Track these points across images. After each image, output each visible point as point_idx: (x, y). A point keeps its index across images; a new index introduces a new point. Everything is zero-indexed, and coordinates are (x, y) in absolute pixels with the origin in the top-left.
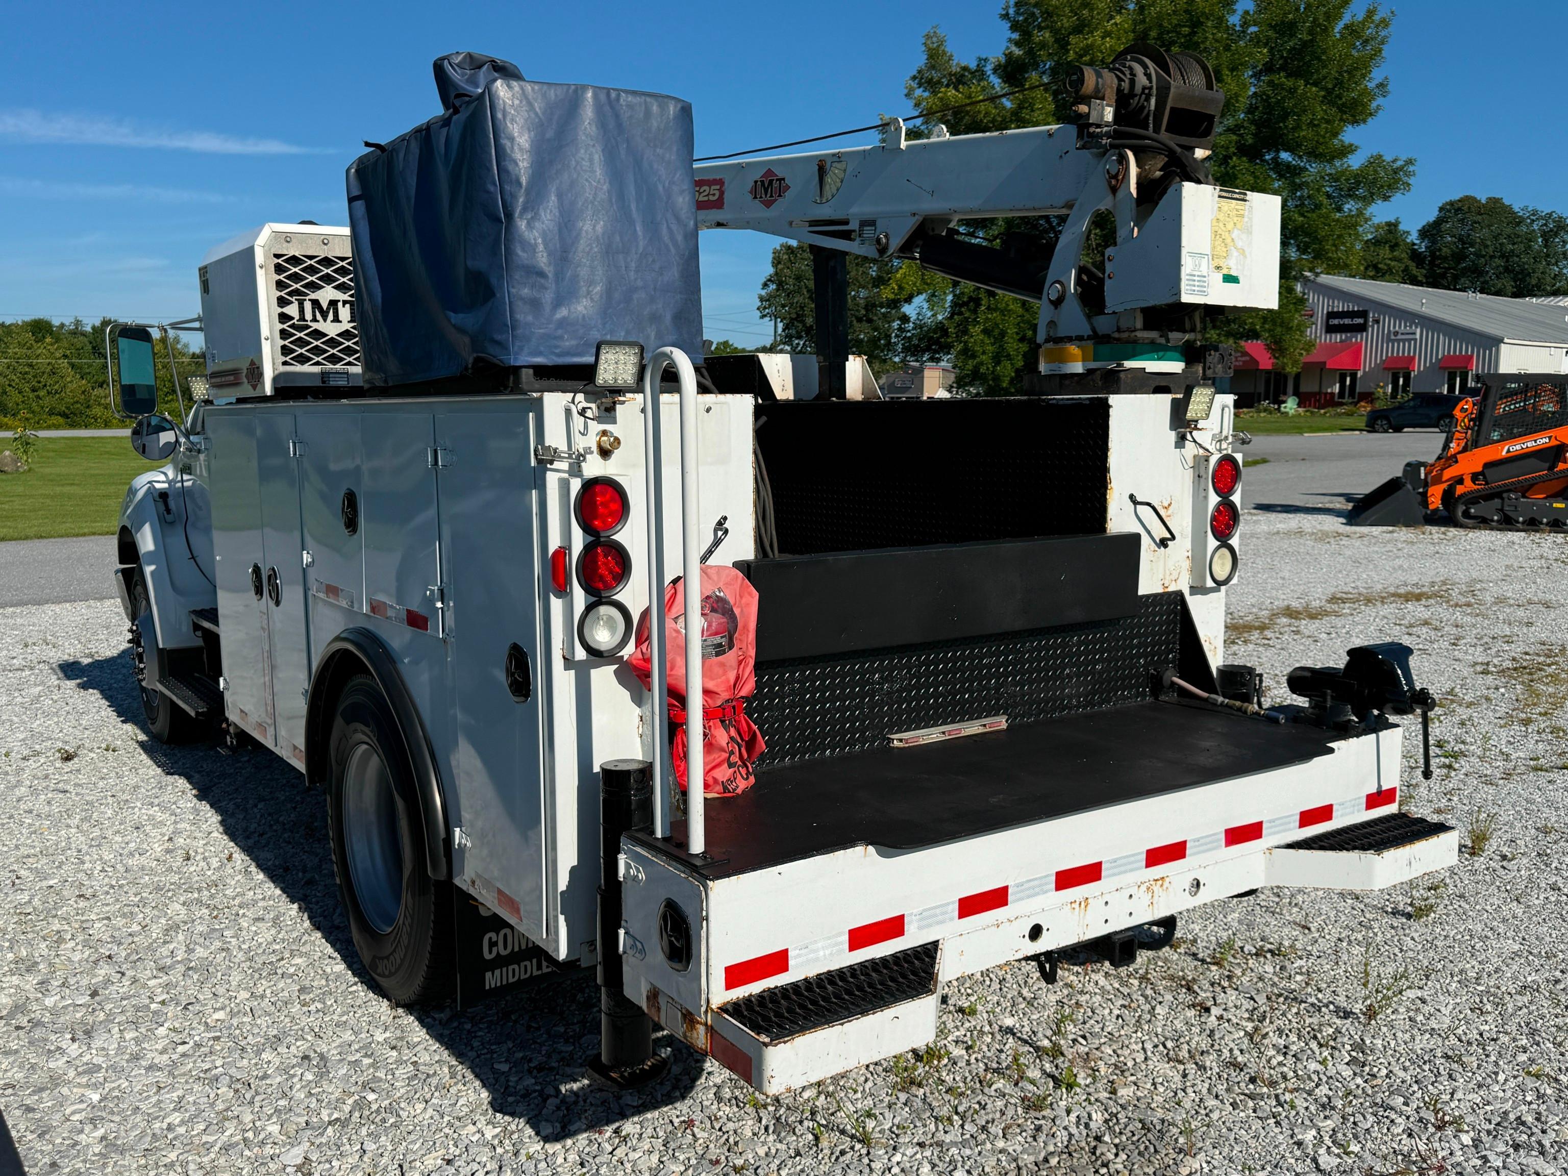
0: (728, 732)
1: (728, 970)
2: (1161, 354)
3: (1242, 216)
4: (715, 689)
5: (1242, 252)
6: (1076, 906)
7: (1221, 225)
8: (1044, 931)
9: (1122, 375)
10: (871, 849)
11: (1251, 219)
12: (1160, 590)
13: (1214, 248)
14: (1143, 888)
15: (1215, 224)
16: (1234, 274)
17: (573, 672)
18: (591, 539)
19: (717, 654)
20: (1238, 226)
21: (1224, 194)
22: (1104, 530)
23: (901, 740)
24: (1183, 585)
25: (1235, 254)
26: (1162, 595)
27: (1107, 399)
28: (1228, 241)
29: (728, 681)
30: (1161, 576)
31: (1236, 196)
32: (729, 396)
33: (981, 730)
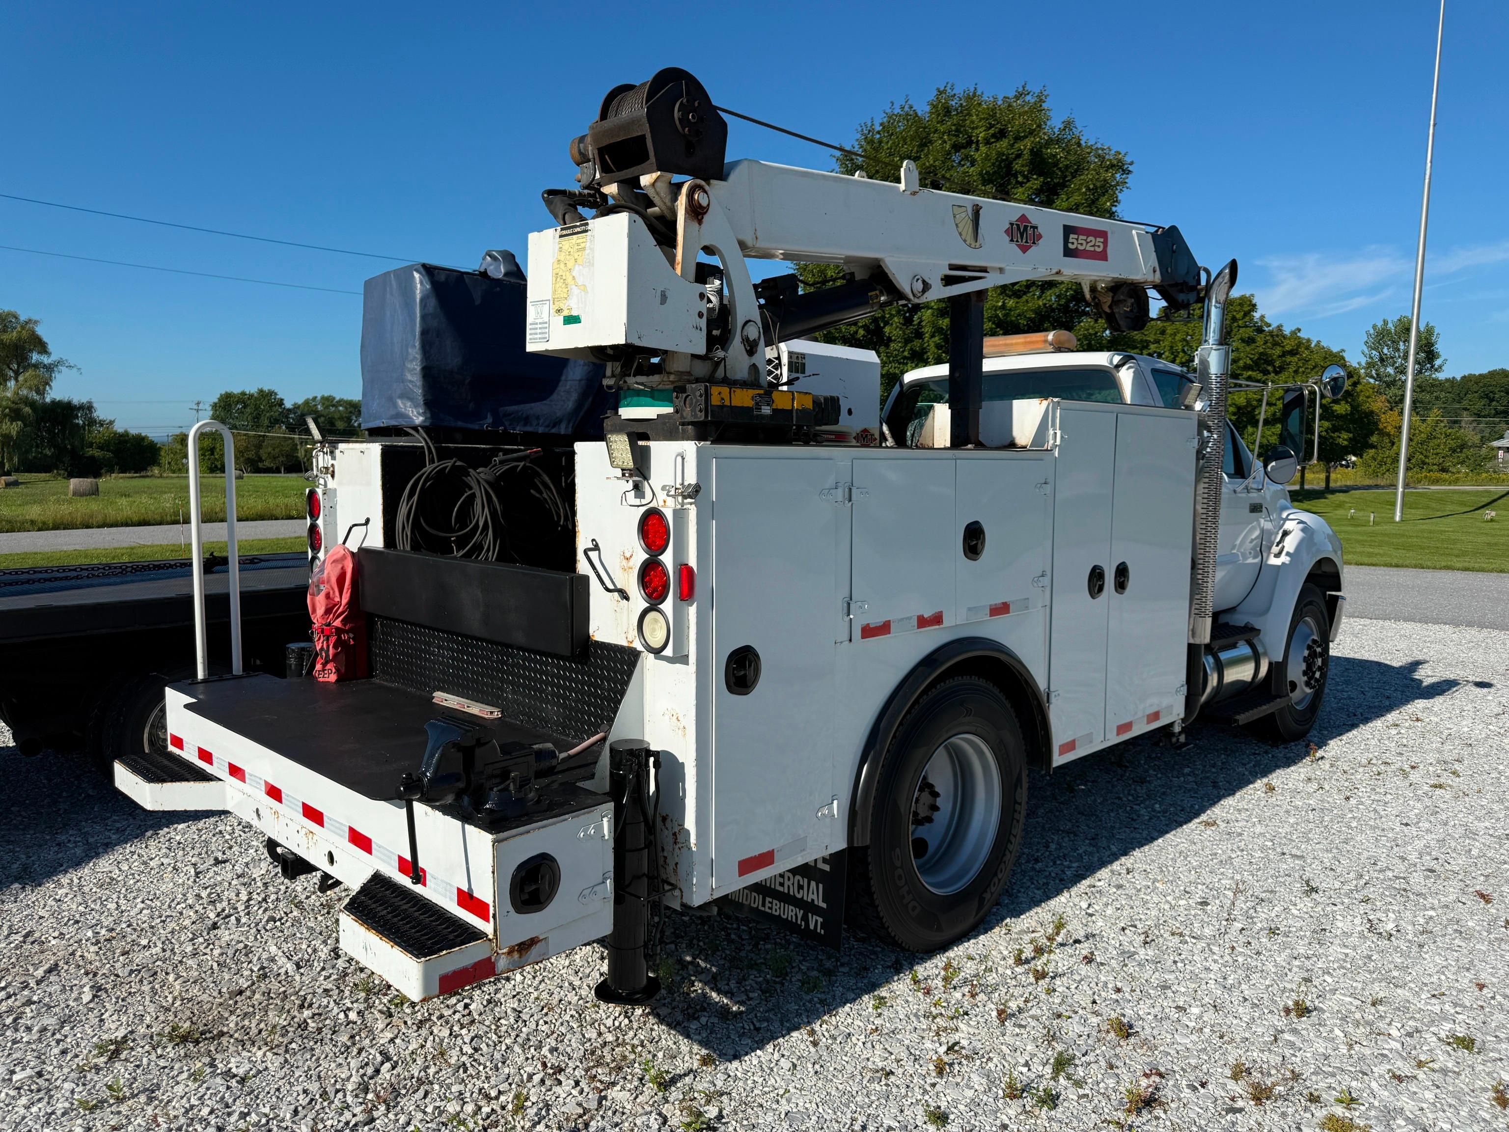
3: (584, 249)
5: (584, 288)
7: (562, 266)
11: (592, 249)
12: (625, 643)
13: (555, 291)
14: (304, 831)
15: (556, 266)
16: (574, 313)
20: (579, 261)
21: (564, 232)
25: (576, 290)
26: (626, 649)
28: (569, 280)
30: (625, 629)
31: (577, 230)
32: (371, 445)
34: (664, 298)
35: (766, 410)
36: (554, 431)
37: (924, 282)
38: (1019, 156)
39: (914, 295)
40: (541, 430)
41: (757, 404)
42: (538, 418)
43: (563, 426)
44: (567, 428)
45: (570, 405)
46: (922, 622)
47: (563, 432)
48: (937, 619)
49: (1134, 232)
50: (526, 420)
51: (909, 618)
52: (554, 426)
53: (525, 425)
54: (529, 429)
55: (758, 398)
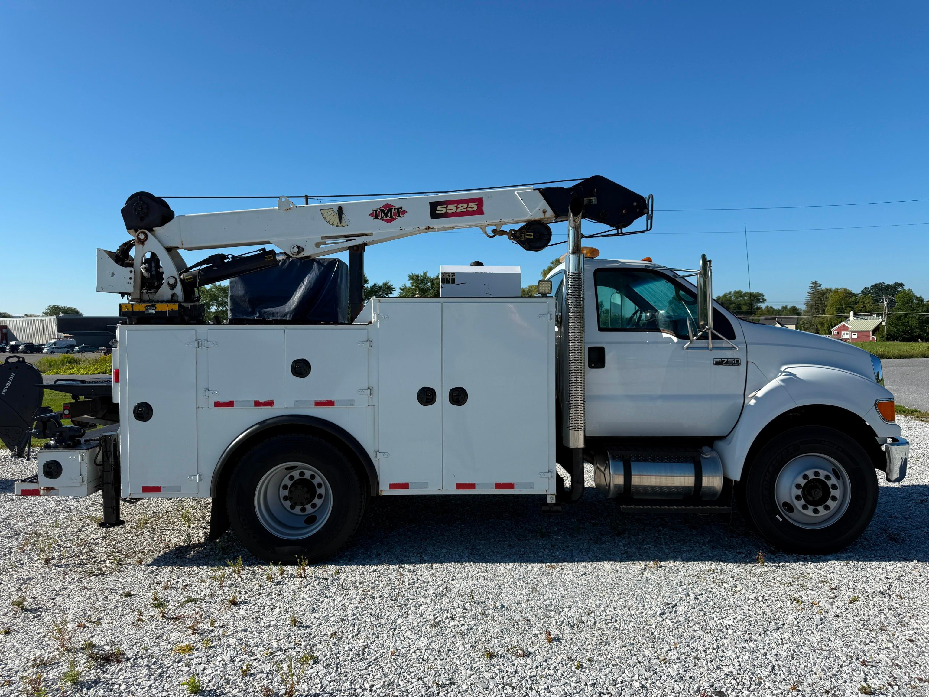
34: (113, 274)
35: (152, 311)
36: (284, 318)
37: (298, 247)
39: (293, 255)
40: (279, 318)
41: (147, 309)
42: (277, 313)
43: (288, 316)
44: (290, 317)
45: (293, 307)
46: (257, 404)
47: (288, 319)
48: (270, 403)
49: (516, 193)
50: (273, 314)
51: (249, 401)
52: (284, 316)
53: (273, 316)
54: (275, 318)
55: (147, 307)
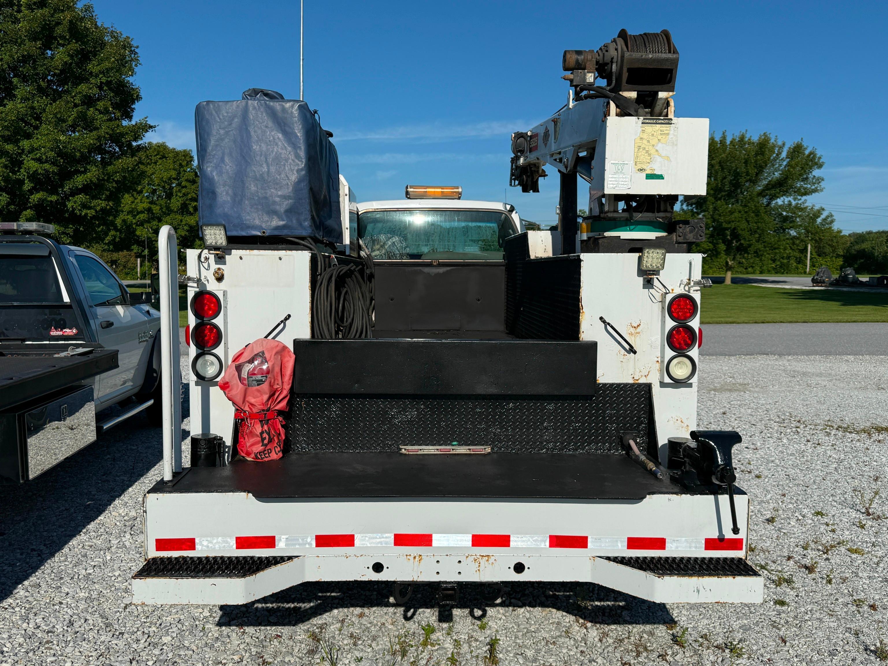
0: (262, 427)
1: (157, 541)
2: (632, 227)
3: (668, 134)
4: (255, 404)
5: (666, 158)
6: (411, 558)
7: (645, 142)
8: (385, 568)
9: (600, 241)
10: (250, 495)
11: (676, 135)
12: (631, 381)
13: (637, 157)
14: (471, 559)
15: (638, 141)
16: (657, 173)
17: (200, 387)
18: (199, 321)
19: (258, 385)
20: (662, 141)
21: (648, 121)
22: (577, 338)
23: (405, 449)
24: (654, 379)
25: (659, 159)
26: (632, 385)
27: (579, 256)
28: (652, 151)
29: (262, 399)
30: (631, 372)
31: (660, 121)
32: (294, 252)
33: (468, 452)
38: (58, 24)
